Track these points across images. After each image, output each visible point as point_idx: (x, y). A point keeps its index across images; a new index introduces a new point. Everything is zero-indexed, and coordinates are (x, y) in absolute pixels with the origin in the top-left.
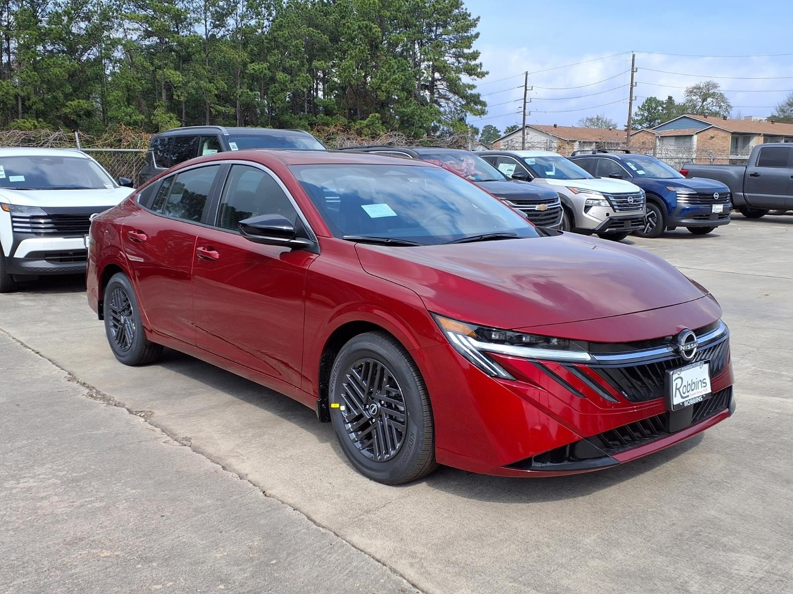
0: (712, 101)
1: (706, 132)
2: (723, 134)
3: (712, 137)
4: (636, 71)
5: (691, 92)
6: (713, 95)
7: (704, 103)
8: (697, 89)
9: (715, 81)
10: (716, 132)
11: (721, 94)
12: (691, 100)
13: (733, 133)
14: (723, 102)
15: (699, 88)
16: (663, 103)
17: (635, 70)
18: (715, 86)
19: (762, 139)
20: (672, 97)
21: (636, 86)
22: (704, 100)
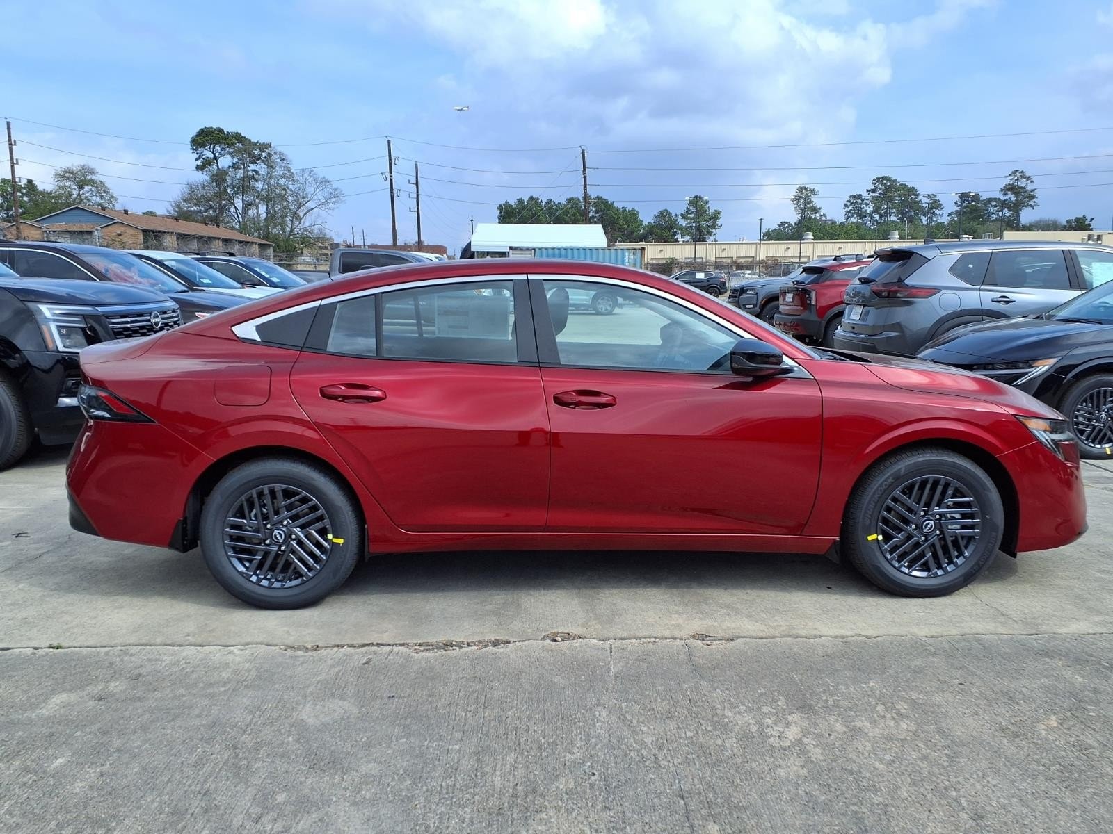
0: (91, 190)
1: (109, 228)
2: (131, 231)
3: (120, 235)
4: (15, 145)
5: (63, 176)
6: (91, 182)
7: (81, 192)
8: (70, 173)
9: (92, 164)
10: (124, 229)
11: (101, 182)
12: (64, 188)
13: (145, 231)
14: (105, 192)
15: (72, 173)
16: (22, 188)
17: (13, 143)
18: (92, 172)
19: (174, 238)
20: (32, 181)
21: (17, 163)
22: (81, 188)
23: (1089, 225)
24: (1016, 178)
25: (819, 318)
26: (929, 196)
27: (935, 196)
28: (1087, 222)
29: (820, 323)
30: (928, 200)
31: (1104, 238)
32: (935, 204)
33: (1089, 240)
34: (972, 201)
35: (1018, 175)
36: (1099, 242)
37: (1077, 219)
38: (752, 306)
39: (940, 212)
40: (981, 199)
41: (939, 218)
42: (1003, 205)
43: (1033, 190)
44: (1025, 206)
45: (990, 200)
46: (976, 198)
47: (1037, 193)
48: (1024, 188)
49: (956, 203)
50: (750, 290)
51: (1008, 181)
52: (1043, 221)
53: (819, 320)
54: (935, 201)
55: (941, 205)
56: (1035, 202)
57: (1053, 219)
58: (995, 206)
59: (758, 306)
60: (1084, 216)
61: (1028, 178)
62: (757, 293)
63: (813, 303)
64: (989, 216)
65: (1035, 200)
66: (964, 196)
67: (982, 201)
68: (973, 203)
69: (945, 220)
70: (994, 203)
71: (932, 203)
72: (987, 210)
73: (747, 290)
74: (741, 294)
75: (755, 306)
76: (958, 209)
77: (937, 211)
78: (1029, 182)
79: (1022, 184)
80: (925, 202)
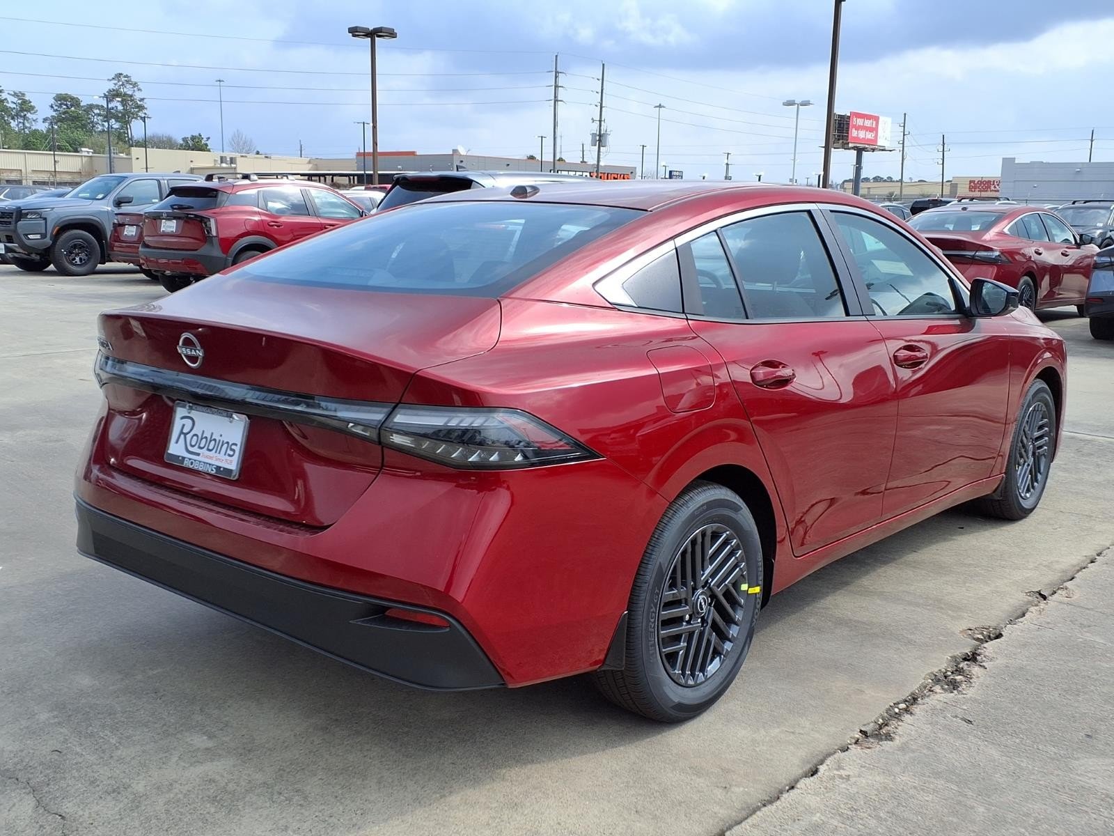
23: (206, 145)
24: (121, 83)
25: (224, 253)
26: (15, 95)
27: (23, 95)
28: (203, 142)
29: (226, 260)
30: (15, 100)
31: (239, 160)
32: (25, 107)
33: (222, 162)
34: (72, 106)
35: (123, 79)
36: (233, 165)
37: (193, 138)
38: (38, 237)
39: (34, 117)
40: (82, 104)
41: (33, 123)
42: (109, 115)
43: (142, 100)
44: (136, 118)
45: (91, 107)
46: (75, 102)
47: (146, 104)
48: (131, 96)
49: (52, 107)
50: (32, 213)
51: (112, 85)
52: (157, 138)
53: (224, 256)
54: (25, 102)
55: (33, 108)
56: (145, 114)
57: (167, 135)
58: (99, 115)
59: (48, 236)
60: (200, 135)
61: (135, 85)
62: (45, 219)
63: (214, 233)
64: (94, 126)
65: (145, 111)
66: (62, 99)
67: (82, 107)
68: (73, 109)
69: (42, 127)
70: (97, 111)
71: (21, 104)
72: (90, 119)
73: (27, 214)
74: (18, 220)
75: (44, 236)
76: (54, 114)
77: (29, 115)
78: (136, 89)
79: (128, 90)
80: (12, 103)
